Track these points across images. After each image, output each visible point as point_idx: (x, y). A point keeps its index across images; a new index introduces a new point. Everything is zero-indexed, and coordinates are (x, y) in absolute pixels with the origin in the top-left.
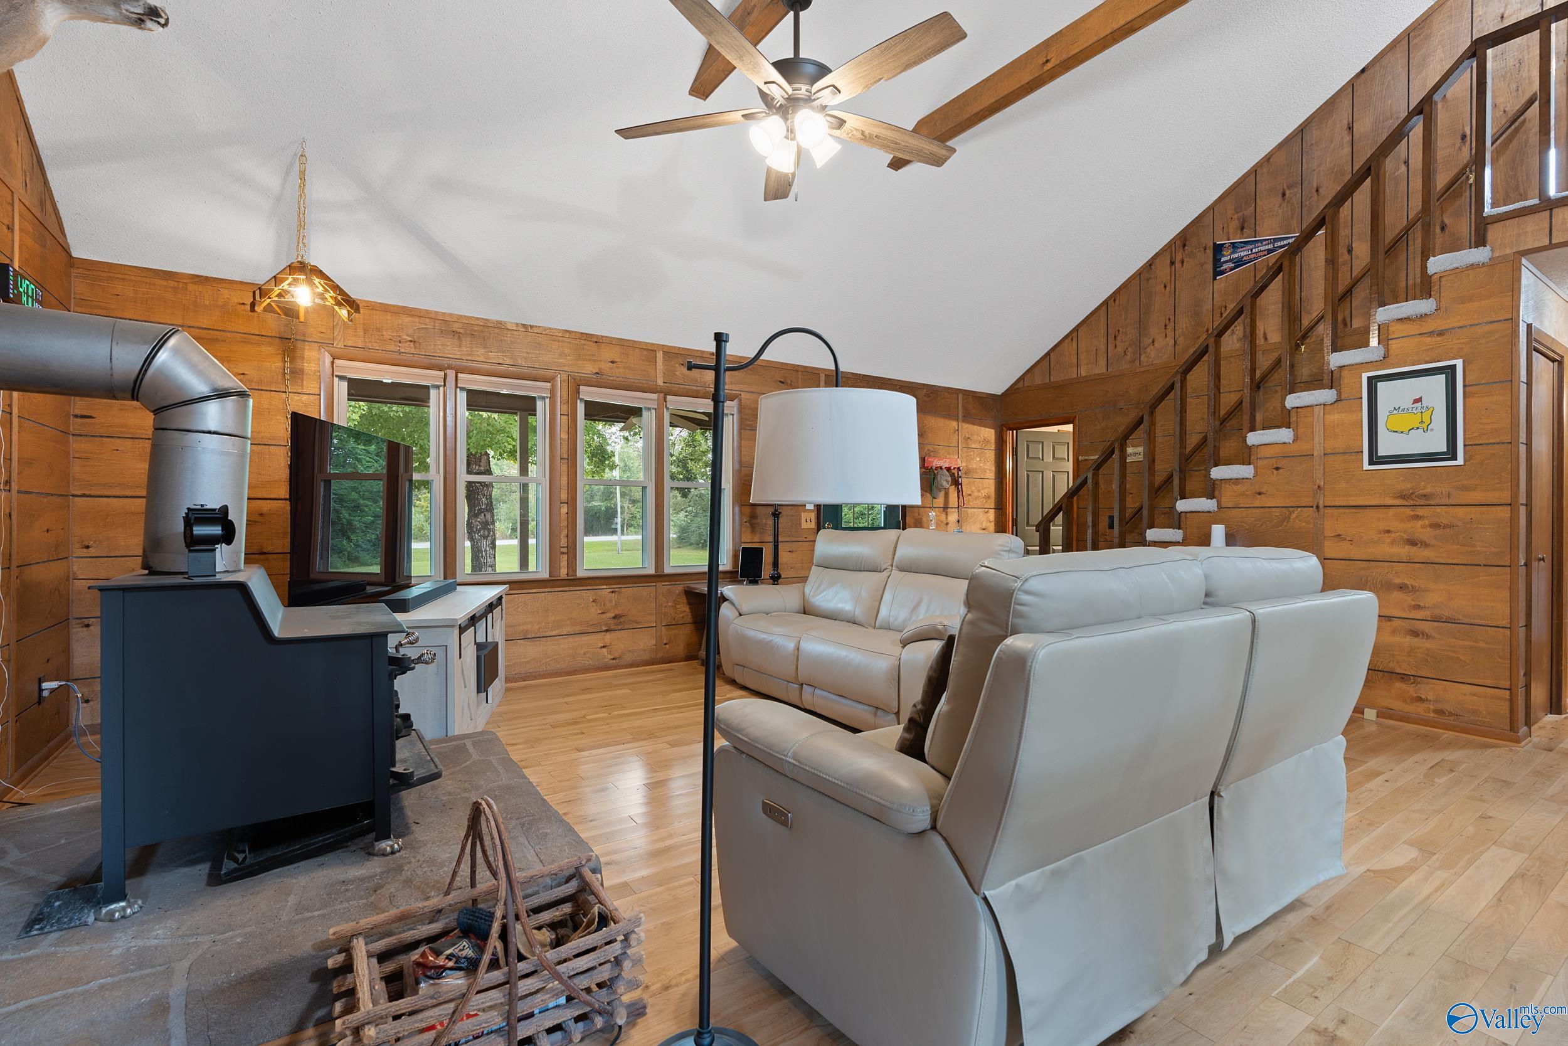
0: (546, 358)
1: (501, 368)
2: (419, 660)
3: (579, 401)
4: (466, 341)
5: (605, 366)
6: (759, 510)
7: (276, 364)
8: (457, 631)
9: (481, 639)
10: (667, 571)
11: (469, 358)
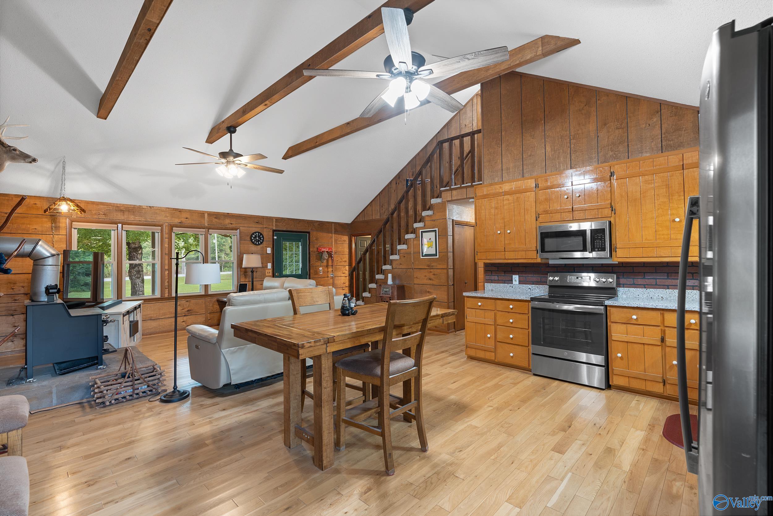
0: (160, 218)
1: (140, 222)
2: (111, 321)
3: (173, 233)
4: (126, 213)
5: (183, 220)
6: (248, 270)
7: (49, 225)
8: (122, 316)
9: (131, 319)
10: (210, 293)
11: (127, 219)
